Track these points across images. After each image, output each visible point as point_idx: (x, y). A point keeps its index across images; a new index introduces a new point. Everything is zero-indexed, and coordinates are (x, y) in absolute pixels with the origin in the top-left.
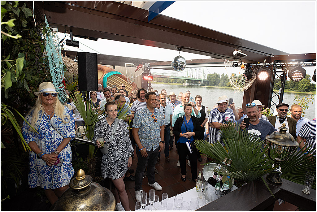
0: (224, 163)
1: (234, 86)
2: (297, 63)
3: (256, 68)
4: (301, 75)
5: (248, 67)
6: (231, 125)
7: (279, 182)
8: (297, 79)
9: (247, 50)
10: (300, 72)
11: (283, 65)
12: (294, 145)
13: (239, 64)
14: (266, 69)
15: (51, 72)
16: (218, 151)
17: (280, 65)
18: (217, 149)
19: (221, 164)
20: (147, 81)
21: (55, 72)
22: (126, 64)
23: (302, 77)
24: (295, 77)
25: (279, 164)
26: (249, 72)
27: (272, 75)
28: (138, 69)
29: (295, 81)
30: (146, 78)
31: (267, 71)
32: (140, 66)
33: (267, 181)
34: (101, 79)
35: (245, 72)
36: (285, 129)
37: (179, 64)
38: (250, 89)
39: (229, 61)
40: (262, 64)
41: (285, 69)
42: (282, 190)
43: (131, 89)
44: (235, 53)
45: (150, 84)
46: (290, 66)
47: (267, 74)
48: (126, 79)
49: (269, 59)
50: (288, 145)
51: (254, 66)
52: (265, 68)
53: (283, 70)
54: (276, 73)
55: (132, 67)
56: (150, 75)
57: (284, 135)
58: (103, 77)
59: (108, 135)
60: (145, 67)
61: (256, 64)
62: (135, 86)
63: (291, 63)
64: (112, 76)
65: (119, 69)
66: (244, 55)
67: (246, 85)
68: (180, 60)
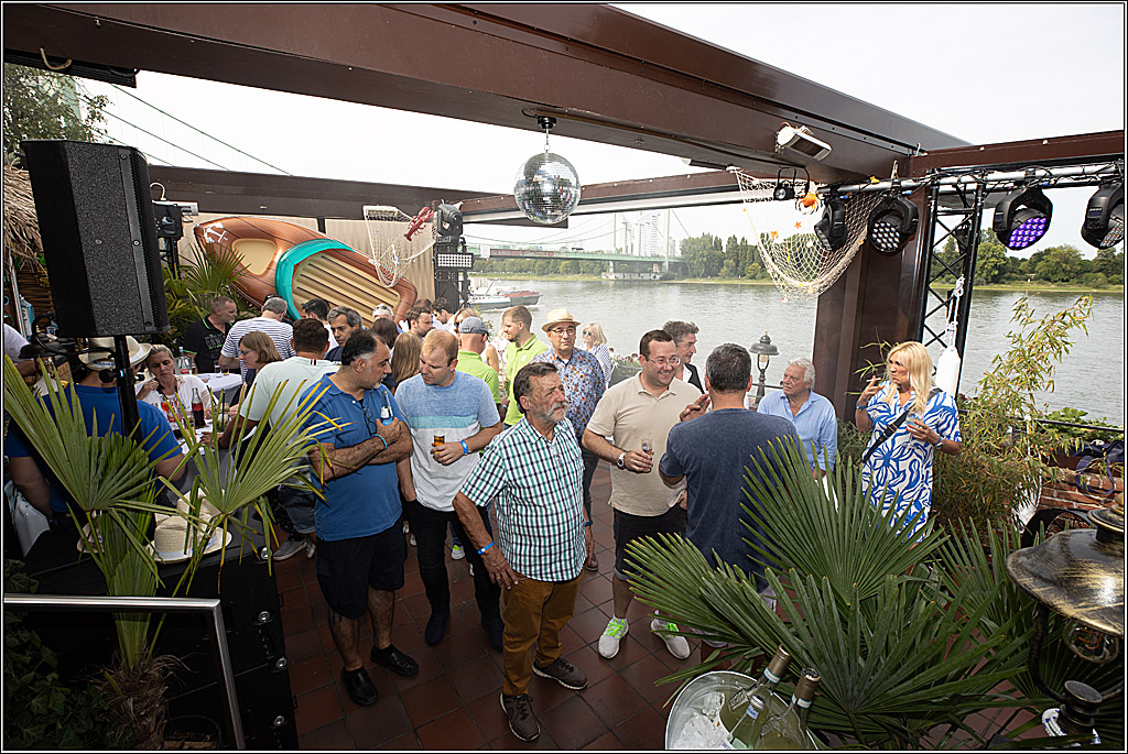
1: (782, 275)
2: (1020, 174)
5: (831, 200)
9: (829, 126)
11: (969, 186)
13: (797, 190)
17: (954, 185)
20: (456, 270)
22: (366, 208)
26: (836, 218)
28: (418, 227)
30: (446, 260)
32: (422, 215)
34: (266, 272)
35: (822, 218)
37: (546, 187)
38: (841, 283)
39: (756, 182)
40: (887, 185)
41: (977, 201)
43: (395, 304)
44: (785, 136)
45: (466, 283)
46: (992, 190)
48: (370, 269)
49: (907, 166)
51: (859, 192)
53: (967, 206)
54: (939, 218)
55: (393, 219)
56: (465, 248)
58: (274, 267)
60: (443, 218)
61: (862, 186)
62: (410, 294)
63: (998, 175)
64: (314, 258)
65: (340, 230)
66: (822, 148)
67: (823, 272)
68: (550, 169)
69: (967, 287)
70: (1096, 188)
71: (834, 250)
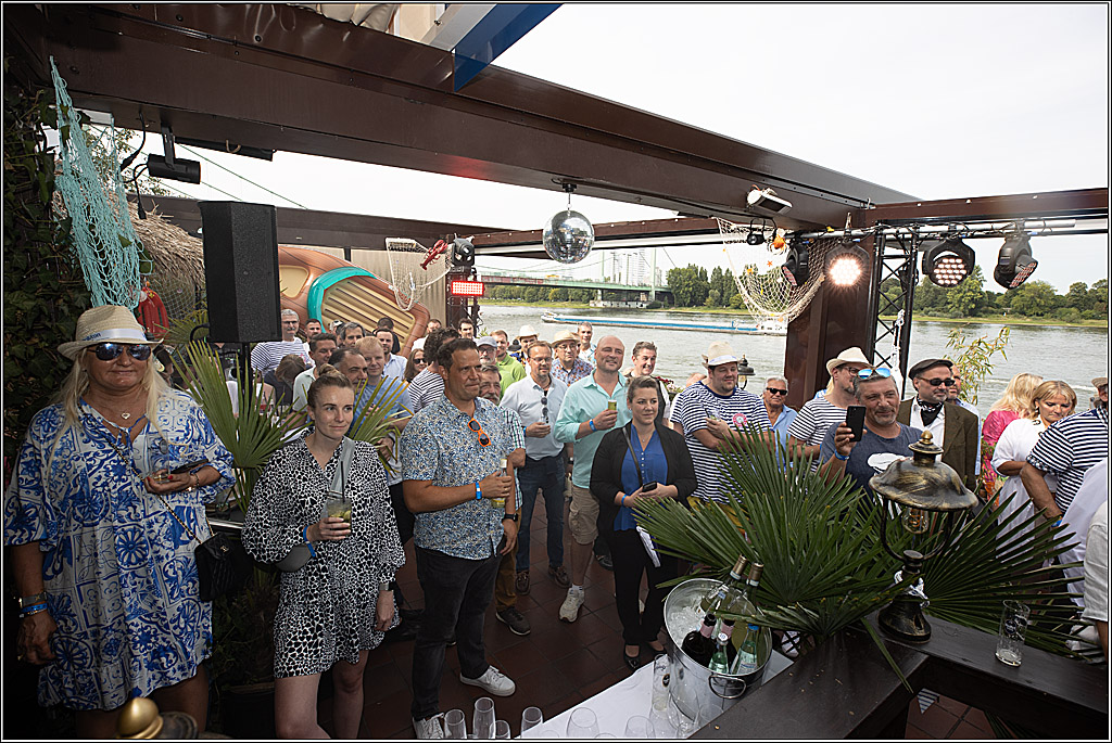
0: (737, 577)
1: (756, 306)
2: (944, 228)
3: (821, 247)
4: (961, 266)
5: (796, 242)
7: (921, 633)
8: (950, 279)
9: (790, 187)
10: (955, 258)
11: (906, 236)
12: (963, 505)
13: (767, 235)
14: (855, 250)
15: (86, 278)
16: (712, 534)
17: (896, 236)
18: (711, 528)
19: (726, 578)
20: (466, 297)
21: (102, 276)
22: (388, 240)
23: (964, 272)
24: (944, 271)
25: (919, 568)
26: (801, 259)
27: (874, 265)
28: (433, 257)
29: (945, 285)
30: (459, 288)
31: (858, 255)
32: (437, 247)
33: (882, 631)
34: (299, 295)
35: (789, 259)
36: (931, 450)
37: (568, 237)
38: (806, 314)
39: (734, 226)
40: (841, 233)
41: (912, 249)
42: (932, 659)
43: (410, 326)
44: (754, 197)
45: (476, 308)
46: (926, 238)
47: (857, 266)
48: (390, 295)
49: (860, 218)
50: (945, 505)
51: (816, 239)
52: (849, 246)
53: (905, 250)
54: (885, 261)
55: (411, 250)
56: (475, 277)
57: (930, 470)
58: (306, 291)
59: (313, 502)
60: (455, 250)
61: (820, 234)
62: (424, 317)
63: (926, 228)
64: (342, 284)
65: (364, 259)
66: (783, 206)
67: (791, 304)
68: (572, 223)
69: (908, 317)
70: (1002, 241)
71: (799, 285)
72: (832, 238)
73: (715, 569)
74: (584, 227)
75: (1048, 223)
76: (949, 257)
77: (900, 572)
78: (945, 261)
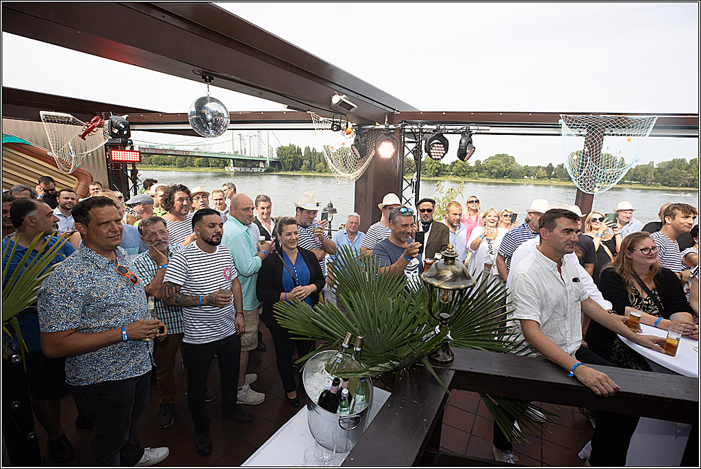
0: (347, 346)
1: (337, 170)
2: (434, 127)
3: (372, 135)
4: (443, 149)
5: (359, 131)
6: (349, 256)
7: (450, 359)
8: (438, 156)
9: (356, 96)
10: (440, 144)
11: (416, 131)
12: (471, 284)
13: (342, 125)
14: (392, 137)
16: (329, 321)
17: (411, 129)
18: (328, 317)
19: (340, 348)
20: (125, 163)
22: (42, 113)
23: (444, 152)
24: (435, 151)
25: (448, 323)
27: (401, 147)
28: (91, 130)
29: (435, 159)
30: (117, 155)
31: (393, 141)
32: (94, 121)
33: (431, 362)
35: (355, 141)
37: (209, 117)
38: (364, 176)
39: (321, 119)
40: (383, 127)
41: (419, 138)
44: (336, 99)
45: (134, 172)
46: (426, 133)
47: (392, 147)
49: (392, 118)
50: (463, 286)
51: (369, 130)
52: (388, 135)
53: (416, 139)
54: (405, 144)
55: (68, 123)
56: (132, 147)
57: (453, 266)
60: (112, 125)
61: (372, 126)
62: (87, 179)
63: (426, 126)
66: (353, 107)
67: (357, 169)
68: (210, 106)
69: (418, 177)
70: (460, 136)
71: (361, 158)
72: (378, 129)
73: (331, 342)
74: (221, 110)
75: (480, 128)
76: (437, 143)
77: (438, 326)
78: (436, 145)
